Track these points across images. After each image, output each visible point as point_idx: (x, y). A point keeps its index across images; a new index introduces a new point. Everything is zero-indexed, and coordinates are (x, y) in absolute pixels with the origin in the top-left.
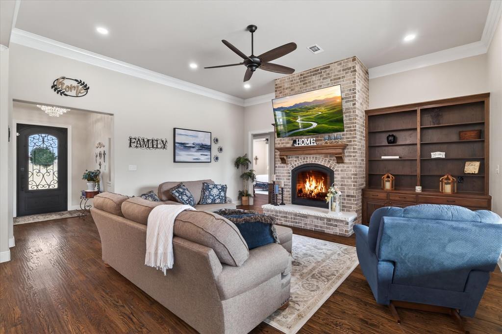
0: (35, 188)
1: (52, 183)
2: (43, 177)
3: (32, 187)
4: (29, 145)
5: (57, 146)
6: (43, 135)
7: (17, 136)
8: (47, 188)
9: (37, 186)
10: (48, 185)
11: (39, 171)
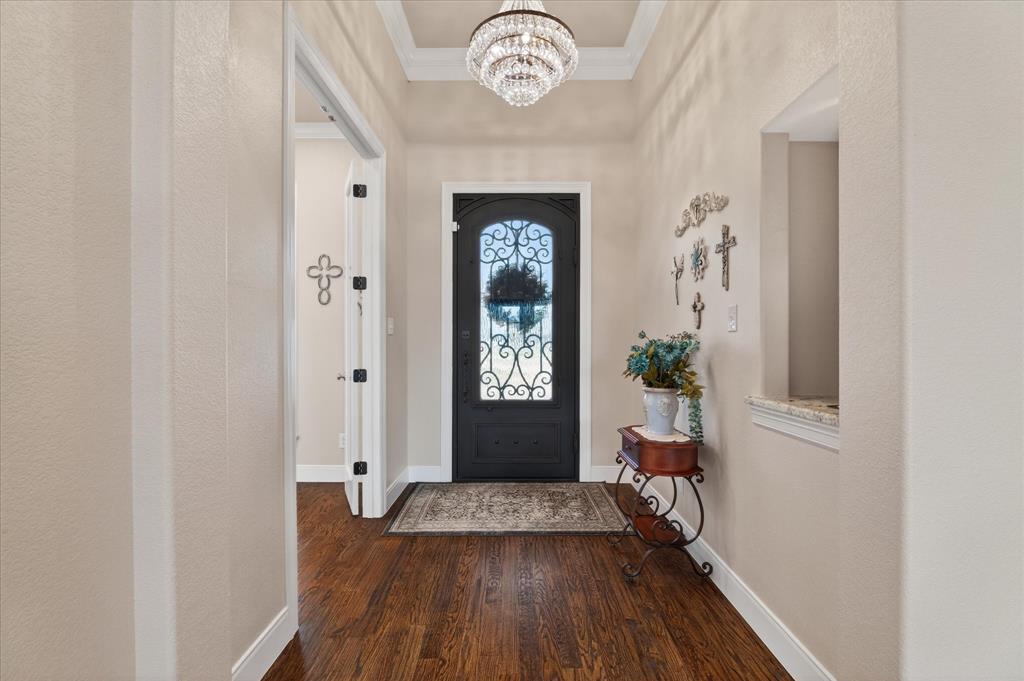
0: (496, 397)
1: (538, 383)
2: (516, 358)
3: (487, 393)
4: (483, 257)
5: (550, 257)
6: (517, 224)
7: (454, 233)
8: (525, 397)
9: (501, 389)
10: (528, 387)
11: (507, 341)
